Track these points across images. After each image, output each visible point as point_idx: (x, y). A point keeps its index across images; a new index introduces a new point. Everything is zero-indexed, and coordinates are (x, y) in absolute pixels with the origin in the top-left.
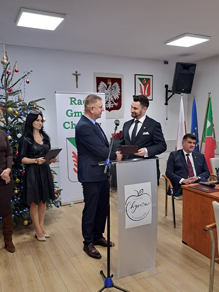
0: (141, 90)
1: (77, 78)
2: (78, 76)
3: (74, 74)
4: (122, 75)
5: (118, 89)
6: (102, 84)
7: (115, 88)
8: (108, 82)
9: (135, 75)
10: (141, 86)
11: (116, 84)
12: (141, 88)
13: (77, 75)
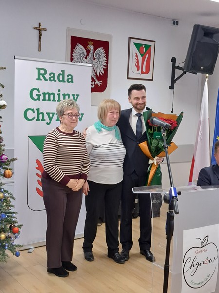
0: (138, 62)
1: (40, 35)
2: (43, 32)
3: (35, 28)
4: (111, 36)
5: (103, 59)
6: (80, 48)
7: (99, 57)
8: (89, 46)
9: (130, 38)
10: (137, 56)
11: (101, 50)
12: (138, 60)
13: (40, 30)
